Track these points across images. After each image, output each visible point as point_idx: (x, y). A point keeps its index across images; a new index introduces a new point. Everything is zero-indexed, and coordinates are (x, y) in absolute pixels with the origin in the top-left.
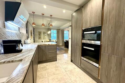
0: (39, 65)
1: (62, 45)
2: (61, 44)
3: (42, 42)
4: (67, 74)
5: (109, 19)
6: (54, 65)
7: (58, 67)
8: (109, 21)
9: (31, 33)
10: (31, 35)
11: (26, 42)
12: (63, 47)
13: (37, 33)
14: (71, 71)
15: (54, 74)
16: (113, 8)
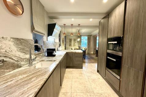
0: (67, 69)
1: (94, 54)
2: (92, 53)
3: (72, 49)
4: (89, 81)
5: (129, 30)
6: (79, 72)
7: (82, 74)
8: (129, 31)
9: (63, 41)
10: (63, 43)
11: (58, 49)
12: (94, 56)
13: (68, 41)
14: (94, 80)
15: (77, 78)
16: (133, 19)
